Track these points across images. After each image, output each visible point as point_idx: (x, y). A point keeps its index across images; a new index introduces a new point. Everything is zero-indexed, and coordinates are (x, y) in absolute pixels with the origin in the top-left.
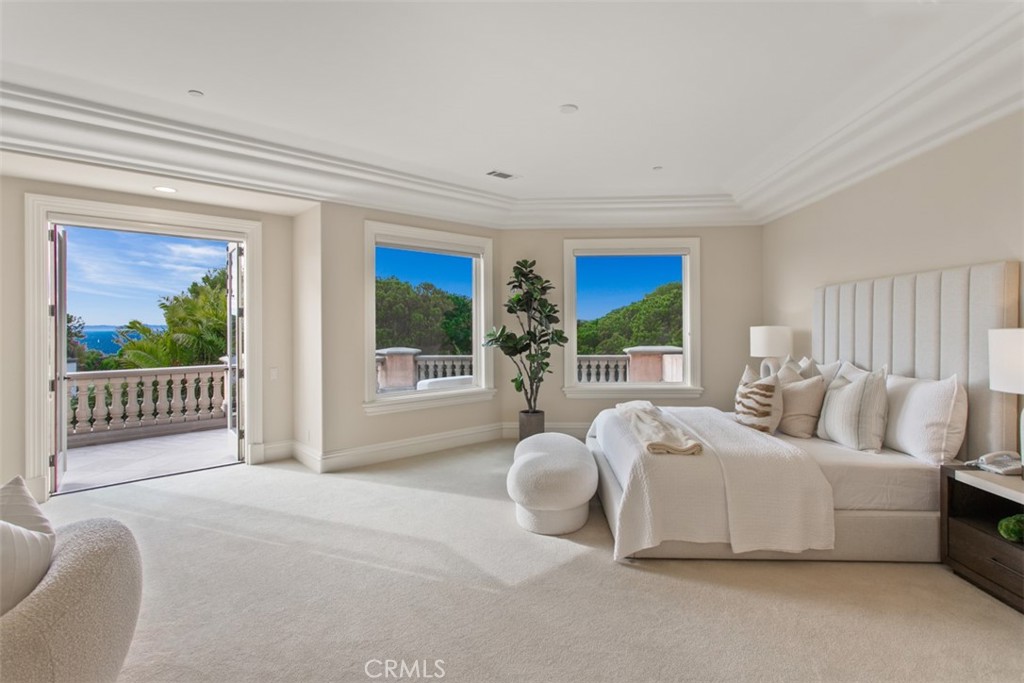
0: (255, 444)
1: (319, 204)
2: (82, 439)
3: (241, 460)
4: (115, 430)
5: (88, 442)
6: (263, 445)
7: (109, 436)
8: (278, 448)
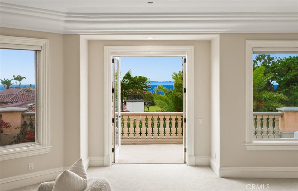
0: (190, 156)
1: (219, 35)
2: (131, 141)
3: (185, 163)
4: (143, 139)
5: (133, 143)
6: (194, 157)
7: (140, 141)
8: (202, 160)
